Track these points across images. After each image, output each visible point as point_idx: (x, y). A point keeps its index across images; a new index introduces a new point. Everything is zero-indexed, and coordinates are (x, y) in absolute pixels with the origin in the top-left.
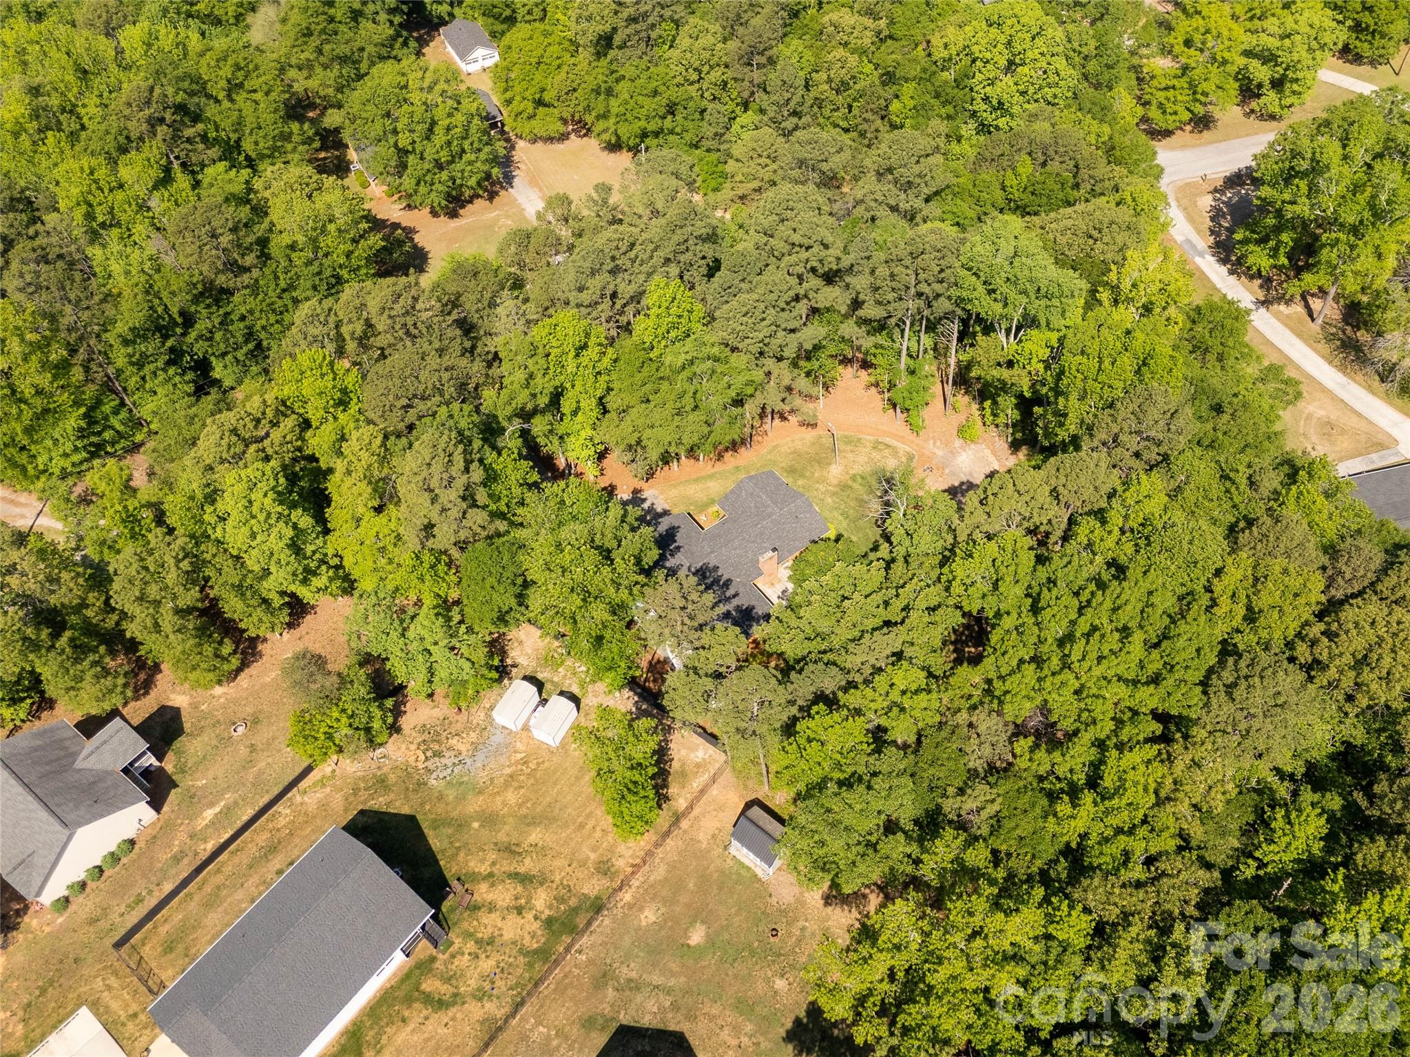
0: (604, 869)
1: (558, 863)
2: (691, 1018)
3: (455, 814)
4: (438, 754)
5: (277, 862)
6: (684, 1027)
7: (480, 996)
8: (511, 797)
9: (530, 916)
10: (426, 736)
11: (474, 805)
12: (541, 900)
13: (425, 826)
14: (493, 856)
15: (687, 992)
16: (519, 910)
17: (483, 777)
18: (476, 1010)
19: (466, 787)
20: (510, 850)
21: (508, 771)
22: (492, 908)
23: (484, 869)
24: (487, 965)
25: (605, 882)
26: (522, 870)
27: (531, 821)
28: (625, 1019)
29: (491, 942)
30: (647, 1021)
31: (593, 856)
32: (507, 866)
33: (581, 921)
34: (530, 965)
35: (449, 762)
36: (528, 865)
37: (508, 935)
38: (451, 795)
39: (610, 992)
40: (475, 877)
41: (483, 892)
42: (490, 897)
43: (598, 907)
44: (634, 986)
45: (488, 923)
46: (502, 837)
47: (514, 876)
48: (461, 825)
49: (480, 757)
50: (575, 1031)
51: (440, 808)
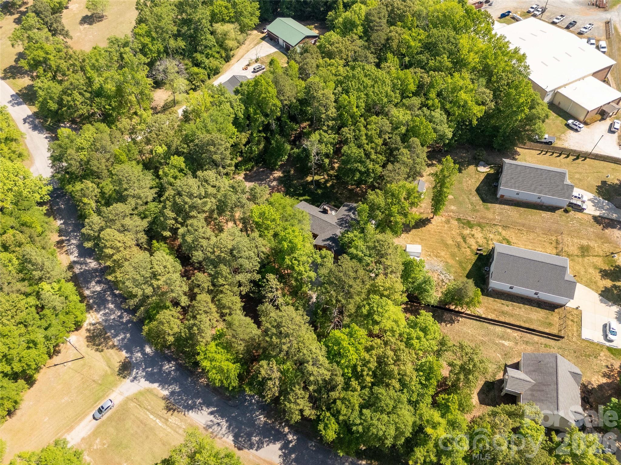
0: (448, 222)
1: (454, 233)
2: (470, 190)
3: (458, 266)
4: (443, 281)
5: (505, 308)
6: (474, 190)
7: (500, 234)
8: (443, 254)
9: (473, 233)
10: (439, 289)
11: (451, 262)
12: (467, 231)
13: (467, 272)
14: (463, 249)
15: (465, 194)
16: (473, 235)
17: (442, 264)
18: (504, 233)
19: (448, 267)
20: (459, 246)
21: (435, 259)
22: (477, 242)
23: (468, 250)
24: (492, 236)
25: (451, 220)
26: (462, 240)
27: (446, 246)
28: (481, 202)
29: (485, 238)
30: (478, 198)
31: (446, 226)
32: (463, 244)
33: (465, 221)
34: (484, 227)
35: (443, 276)
36: (459, 239)
37: (481, 235)
38: (453, 270)
39: (477, 207)
40: (472, 251)
41: (475, 247)
42: (474, 244)
43: (459, 220)
44: (472, 204)
45: (481, 241)
46: (456, 250)
47: (465, 241)
48: (460, 263)
49: (436, 268)
50: (492, 210)
51: (459, 271)
